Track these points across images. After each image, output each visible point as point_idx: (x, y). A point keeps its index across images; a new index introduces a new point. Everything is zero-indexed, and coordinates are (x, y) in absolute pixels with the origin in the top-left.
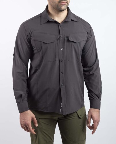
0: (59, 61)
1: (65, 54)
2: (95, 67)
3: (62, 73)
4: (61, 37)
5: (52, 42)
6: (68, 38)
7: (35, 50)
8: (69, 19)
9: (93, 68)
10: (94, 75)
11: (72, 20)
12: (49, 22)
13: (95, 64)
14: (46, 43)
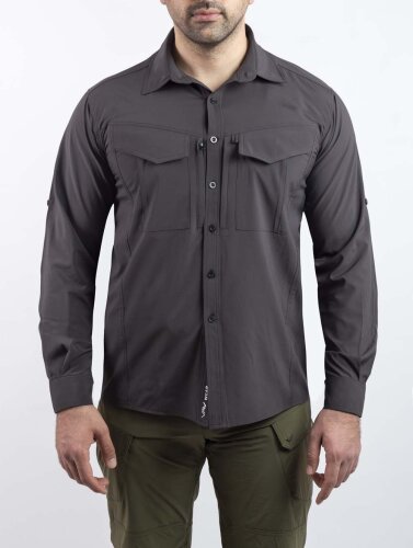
0: (200, 230)
1: (224, 204)
2: (349, 255)
3: (211, 274)
4: (213, 140)
5: (176, 157)
6: (237, 144)
7: (121, 187)
8: (246, 75)
9: (342, 258)
10: (346, 287)
11: (259, 79)
12: (171, 85)
13: (354, 246)
14: (153, 164)
